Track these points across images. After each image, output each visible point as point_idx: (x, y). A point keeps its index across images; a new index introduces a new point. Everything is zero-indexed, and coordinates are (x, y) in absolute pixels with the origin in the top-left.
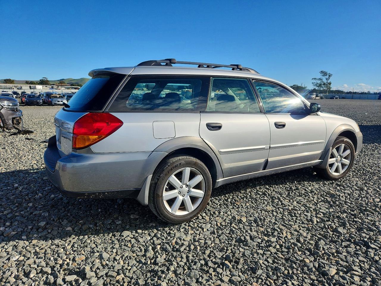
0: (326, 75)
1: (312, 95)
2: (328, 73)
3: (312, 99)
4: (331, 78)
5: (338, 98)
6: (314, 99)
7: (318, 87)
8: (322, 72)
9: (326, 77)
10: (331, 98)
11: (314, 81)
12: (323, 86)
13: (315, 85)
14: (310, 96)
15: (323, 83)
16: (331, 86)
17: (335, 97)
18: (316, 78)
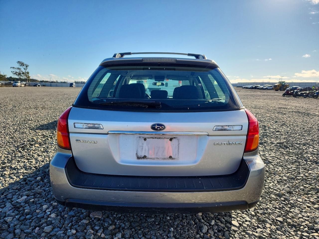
0: (23, 66)
1: (17, 83)
2: (25, 63)
3: (18, 86)
4: (28, 68)
5: (40, 86)
6: (20, 87)
7: (18, 75)
8: (19, 62)
9: (23, 67)
10: (34, 86)
11: (13, 70)
12: (22, 75)
13: (15, 74)
14: (15, 83)
15: (22, 73)
16: (30, 75)
17: (37, 84)
18: (14, 67)
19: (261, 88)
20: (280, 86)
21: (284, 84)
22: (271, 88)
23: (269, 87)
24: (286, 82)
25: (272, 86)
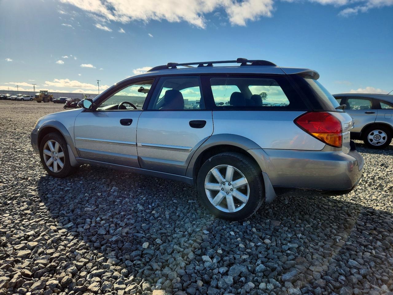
19: (14, 99)
20: (42, 96)
21: (46, 94)
22: (29, 98)
23: (25, 97)
24: (50, 92)
25: (29, 97)
